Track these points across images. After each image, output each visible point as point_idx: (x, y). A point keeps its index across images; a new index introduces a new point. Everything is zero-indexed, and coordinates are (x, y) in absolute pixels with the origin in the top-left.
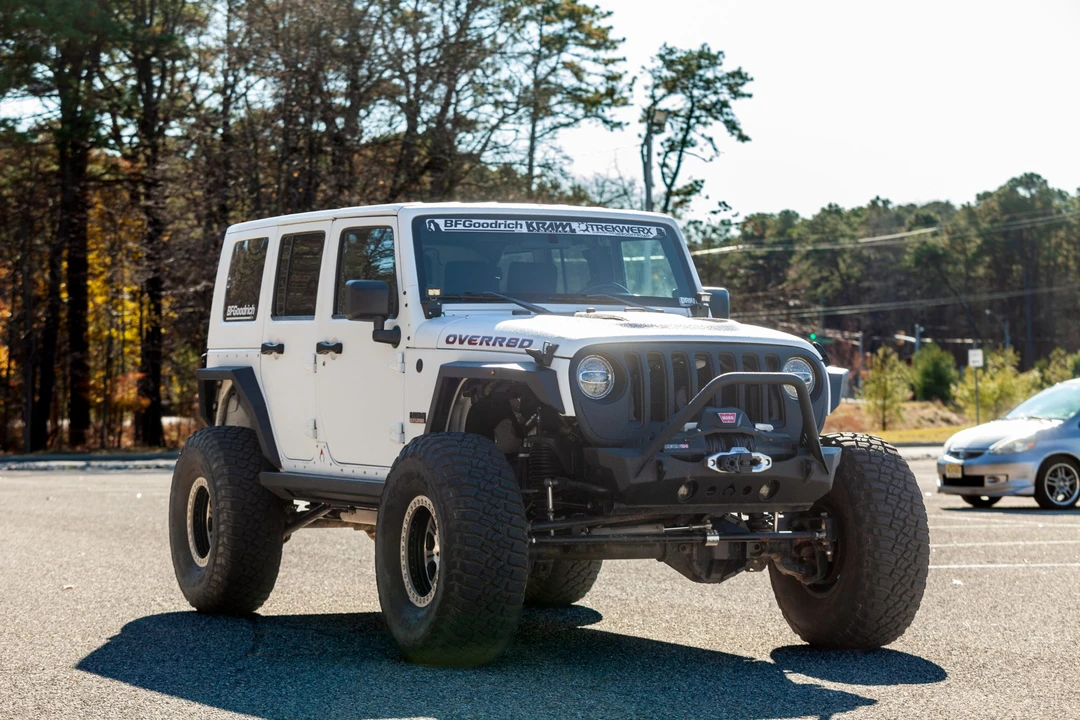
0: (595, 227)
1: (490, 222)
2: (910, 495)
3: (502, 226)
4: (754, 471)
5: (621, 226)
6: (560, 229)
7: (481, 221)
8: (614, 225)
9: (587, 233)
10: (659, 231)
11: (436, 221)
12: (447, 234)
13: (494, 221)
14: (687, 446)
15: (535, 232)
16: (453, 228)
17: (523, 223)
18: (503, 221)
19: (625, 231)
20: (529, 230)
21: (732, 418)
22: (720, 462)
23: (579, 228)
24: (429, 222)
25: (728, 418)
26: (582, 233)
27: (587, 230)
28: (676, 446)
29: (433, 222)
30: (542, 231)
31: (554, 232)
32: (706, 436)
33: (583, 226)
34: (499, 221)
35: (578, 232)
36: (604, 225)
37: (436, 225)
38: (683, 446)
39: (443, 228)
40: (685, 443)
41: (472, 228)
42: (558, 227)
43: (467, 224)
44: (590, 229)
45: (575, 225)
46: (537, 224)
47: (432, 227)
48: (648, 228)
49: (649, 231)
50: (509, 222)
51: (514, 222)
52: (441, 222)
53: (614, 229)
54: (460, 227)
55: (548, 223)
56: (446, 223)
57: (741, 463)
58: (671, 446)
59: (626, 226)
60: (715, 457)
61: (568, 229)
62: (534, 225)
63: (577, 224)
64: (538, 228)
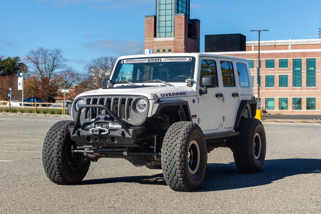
0: (168, 59)
1: (138, 60)
3: (141, 61)
4: (102, 134)
5: (177, 58)
7: (135, 60)
8: (175, 58)
9: (165, 61)
10: (190, 59)
14: (89, 126)
16: (128, 62)
17: (147, 59)
19: (178, 60)
22: (91, 131)
23: (163, 60)
26: (164, 61)
29: (123, 61)
30: (152, 62)
32: (95, 123)
33: (165, 59)
34: (141, 59)
35: (162, 61)
36: (172, 58)
39: (125, 63)
41: (133, 62)
42: (157, 60)
43: (131, 61)
47: (122, 63)
49: (186, 59)
50: (143, 59)
51: (145, 59)
53: (174, 59)
55: (155, 59)
56: (126, 61)
57: (96, 131)
59: (179, 58)
60: (91, 129)
61: (160, 60)
62: (150, 60)
63: (163, 59)
64: (151, 61)
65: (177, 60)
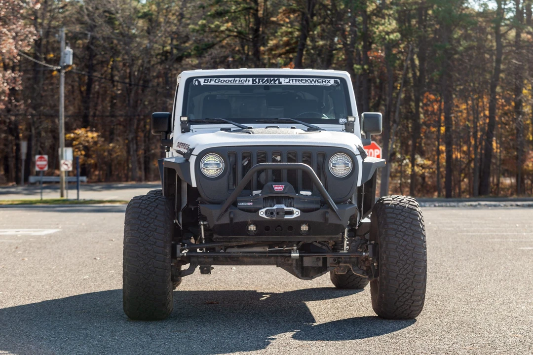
0: (294, 81)
1: (230, 79)
2: (412, 232)
3: (238, 81)
4: (285, 218)
5: (311, 79)
6: (273, 82)
7: (225, 79)
8: (307, 79)
10: (336, 82)
11: (199, 80)
12: (204, 86)
13: (233, 79)
14: (251, 204)
15: (257, 84)
16: (208, 83)
17: (251, 79)
18: (239, 79)
19: (313, 82)
20: (253, 83)
21: (281, 188)
22: (266, 213)
23: (284, 81)
24: (196, 80)
25: (279, 188)
26: (286, 84)
27: (289, 82)
28: (245, 204)
29: (197, 80)
30: (261, 83)
31: (268, 84)
32: (264, 198)
33: (287, 80)
34: (236, 79)
35: (283, 84)
36: (300, 79)
37: (199, 82)
38: (249, 204)
39: (202, 83)
40: (251, 202)
41: (220, 83)
42: (271, 81)
43: (217, 81)
44: (291, 82)
45: (282, 80)
46: (259, 80)
47: (197, 83)
48: (329, 80)
49: (329, 82)
50: (242, 79)
51: (245, 79)
52: (202, 81)
53: (306, 81)
54: (213, 83)
55: (266, 79)
56: (205, 80)
57: (278, 213)
58: (242, 204)
59: (315, 79)
60: (264, 210)
61: (277, 82)
63: (283, 79)
64: (259, 82)
65: (311, 82)
